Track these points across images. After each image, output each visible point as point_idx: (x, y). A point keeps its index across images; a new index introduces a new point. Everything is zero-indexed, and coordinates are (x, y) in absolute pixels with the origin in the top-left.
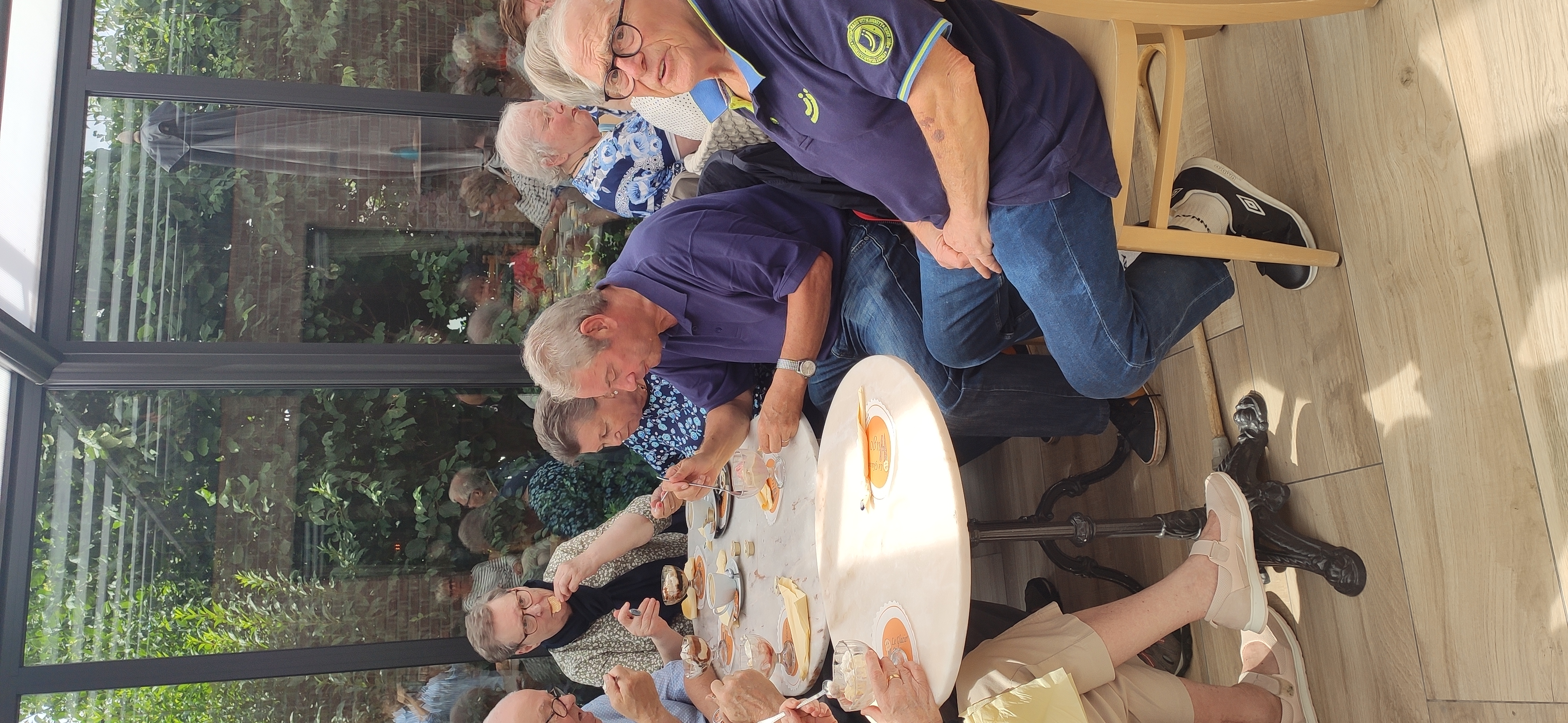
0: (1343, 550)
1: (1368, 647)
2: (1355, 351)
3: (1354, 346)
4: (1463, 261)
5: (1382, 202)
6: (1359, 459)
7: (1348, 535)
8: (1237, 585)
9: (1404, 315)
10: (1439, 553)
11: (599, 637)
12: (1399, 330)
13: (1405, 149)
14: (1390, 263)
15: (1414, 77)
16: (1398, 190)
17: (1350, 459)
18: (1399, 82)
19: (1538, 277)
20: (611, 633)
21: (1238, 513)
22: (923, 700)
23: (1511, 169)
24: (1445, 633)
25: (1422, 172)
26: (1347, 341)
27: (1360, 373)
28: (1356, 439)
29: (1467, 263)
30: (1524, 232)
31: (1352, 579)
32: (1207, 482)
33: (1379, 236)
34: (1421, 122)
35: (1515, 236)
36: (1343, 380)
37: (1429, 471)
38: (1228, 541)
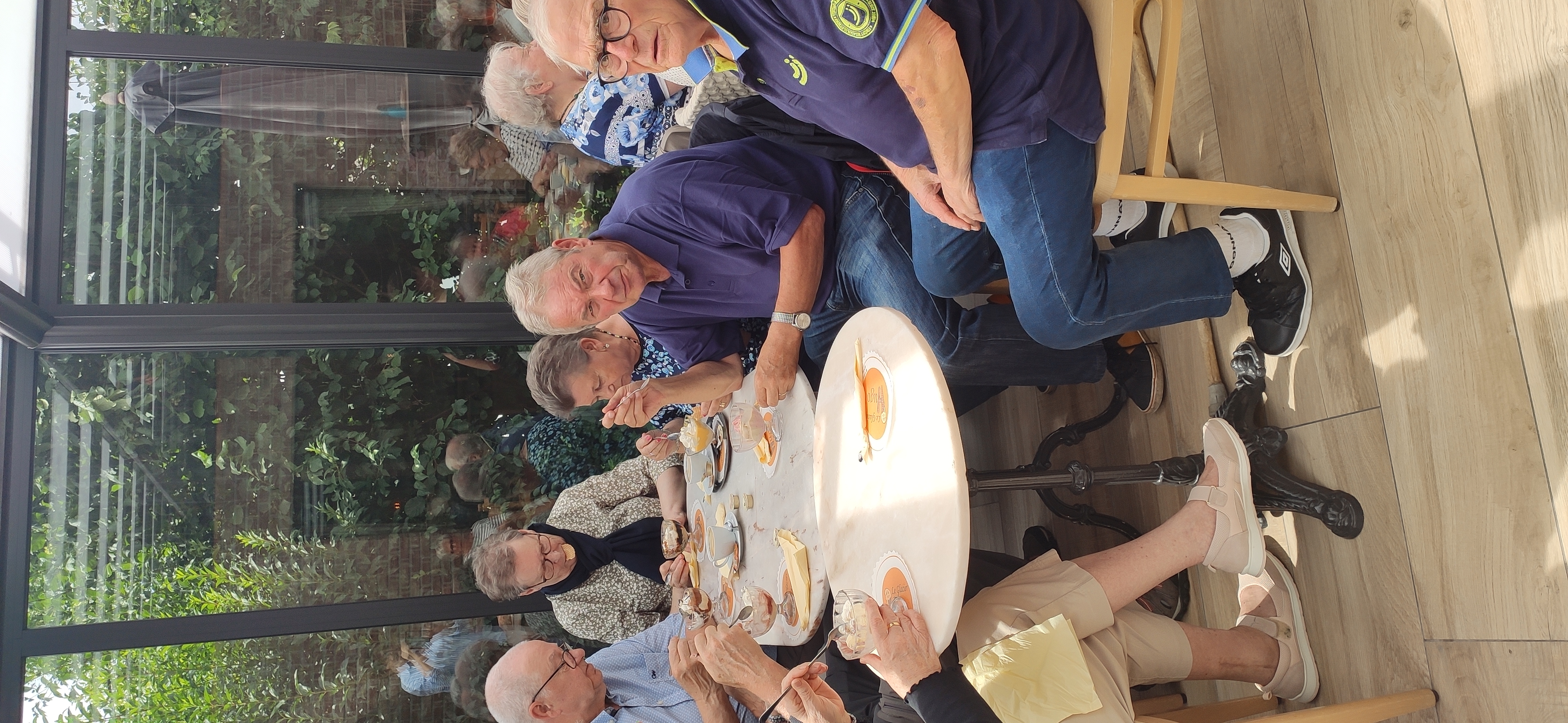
0: (1340, 493)
1: (1365, 589)
2: (1353, 296)
3: (1352, 291)
4: (1462, 204)
5: (1381, 145)
6: (1356, 403)
7: (1346, 479)
8: (1235, 529)
9: (1402, 258)
10: (1437, 495)
11: (597, 587)
12: (1397, 274)
13: (1403, 92)
14: (1388, 207)
15: (1412, 19)
16: (1396, 133)
17: (1348, 403)
18: (1398, 25)
19: (1537, 219)
20: (609, 585)
21: (1236, 459)
22: (923, 648)
23: (1511, 111)
24: (1442, 574)
25: (1421, 115)
26: (1344, 286)
27: (1358, 316)
28: (1353, 383)
29: (1466, 205)
30: (1523, 174)
31: (1350, 521)
32: (1204, 428)
33: (1377, 180)
34: (1419, 65)
35: (1515, 178)
36: (1341, 324)
37: (1427, 414)
38: (1226, 487)
